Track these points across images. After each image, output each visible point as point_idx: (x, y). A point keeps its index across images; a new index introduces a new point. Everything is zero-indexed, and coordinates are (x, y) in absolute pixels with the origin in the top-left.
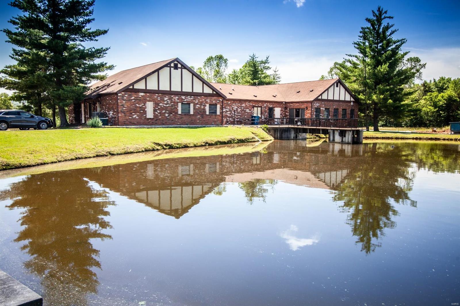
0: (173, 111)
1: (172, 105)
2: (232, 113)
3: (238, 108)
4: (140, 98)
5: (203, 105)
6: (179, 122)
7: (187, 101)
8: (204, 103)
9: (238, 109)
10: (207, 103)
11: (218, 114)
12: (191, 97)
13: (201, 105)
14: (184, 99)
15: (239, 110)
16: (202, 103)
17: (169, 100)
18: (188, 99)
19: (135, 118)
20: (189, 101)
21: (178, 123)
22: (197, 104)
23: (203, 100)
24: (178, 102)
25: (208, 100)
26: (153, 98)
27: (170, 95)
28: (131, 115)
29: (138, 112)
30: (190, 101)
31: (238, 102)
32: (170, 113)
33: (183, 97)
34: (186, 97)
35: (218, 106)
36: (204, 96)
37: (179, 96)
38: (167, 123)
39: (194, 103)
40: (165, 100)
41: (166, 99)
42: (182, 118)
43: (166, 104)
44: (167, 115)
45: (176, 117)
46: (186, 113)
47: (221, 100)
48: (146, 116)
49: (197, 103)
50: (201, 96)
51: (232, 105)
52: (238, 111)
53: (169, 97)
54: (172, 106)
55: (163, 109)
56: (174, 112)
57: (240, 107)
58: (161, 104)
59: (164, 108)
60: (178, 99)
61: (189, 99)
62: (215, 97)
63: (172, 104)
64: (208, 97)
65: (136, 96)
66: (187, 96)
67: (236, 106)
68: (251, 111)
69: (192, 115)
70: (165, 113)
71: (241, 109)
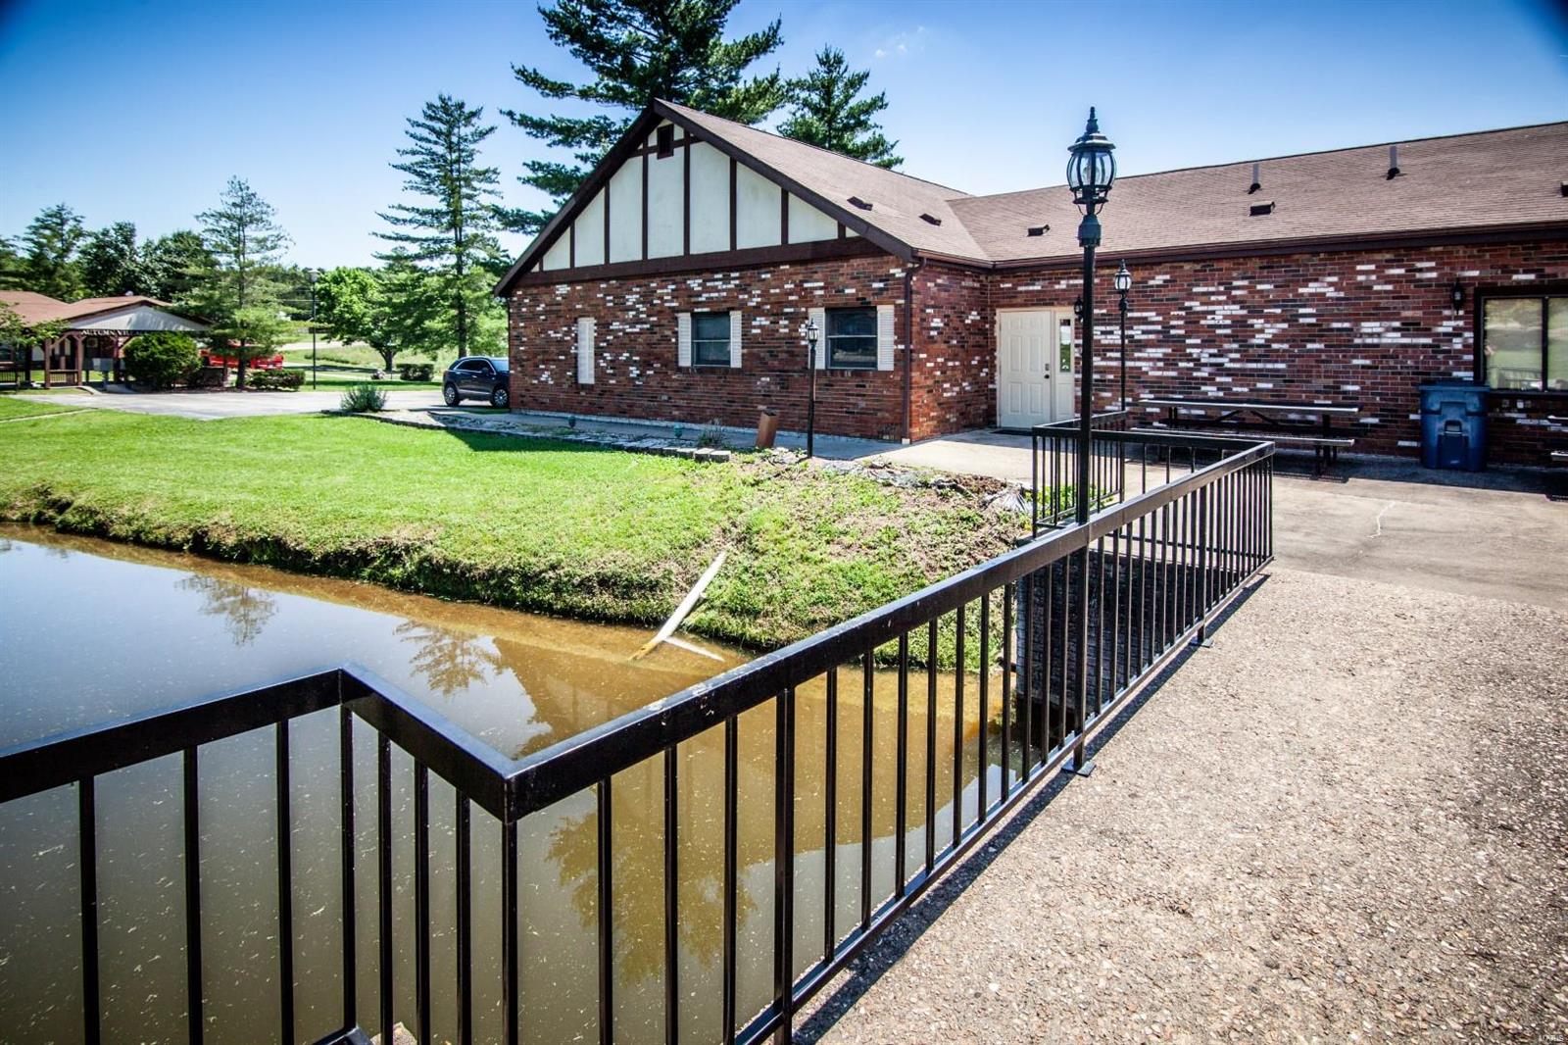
0: (657, 353)
1: (653, 325)
2: (1189, 358)
3: (1256, 312)
4: (559, 304)
5: (787, 316)
6: (678, 407)
7: (710, 301)
8: (791, 304)
9: (1258, 323)
10: (808, 299)
11: (881, 367)
12: (726, 280)
13: (776, 315)
14: (699, 294)
15: (1265, 331)
16: (780, 303)
17: (643, 303)
18: (715, 289)
19: (546, 382)
20: (718, 301)
21: (676, 413)
22: (758, 310)
23: (789, 286)
24: (674, 310)
25: (816, 285)
26: (594, 302)
27: (645, 282)
28: (536, 373)
29: (554, 360)
30: (725, 300)
31: (1255, 263)
32: (645, 365)
33: (695, 284)
34: (705, 281)
35: (886, 315)
36: (791, 263)
37: (679, 278)
38: (638, 410)
39: (742, 306)
40: (629, 303)
41: (631, 299)
42: (688, 387)
43: (633, 324)
44: (634, 372)
45: (666, 384)
46: (709, 359)
47: (898, 273)
48: (575, 375)
49: (758, 306)
50: (777, 264)
51: (1191, 296)
52: (1259, 339)
53: (643, 289)
54: (651, 331)
55: (623, 347)
56: (657, 359)
57: (1274, 304)
58: (616, 325)
59: (626, 341)
60: (675, 296)
61: (722, 286)
62: (855, 262)
63: (652, 319)
64: (815, 267)
65: (547, 298)
66: (707, 275)
67: (1234, 301)
68: (1426, 332)
69: (737, 371)
70: (629, 362)
71: (1292, 320)
